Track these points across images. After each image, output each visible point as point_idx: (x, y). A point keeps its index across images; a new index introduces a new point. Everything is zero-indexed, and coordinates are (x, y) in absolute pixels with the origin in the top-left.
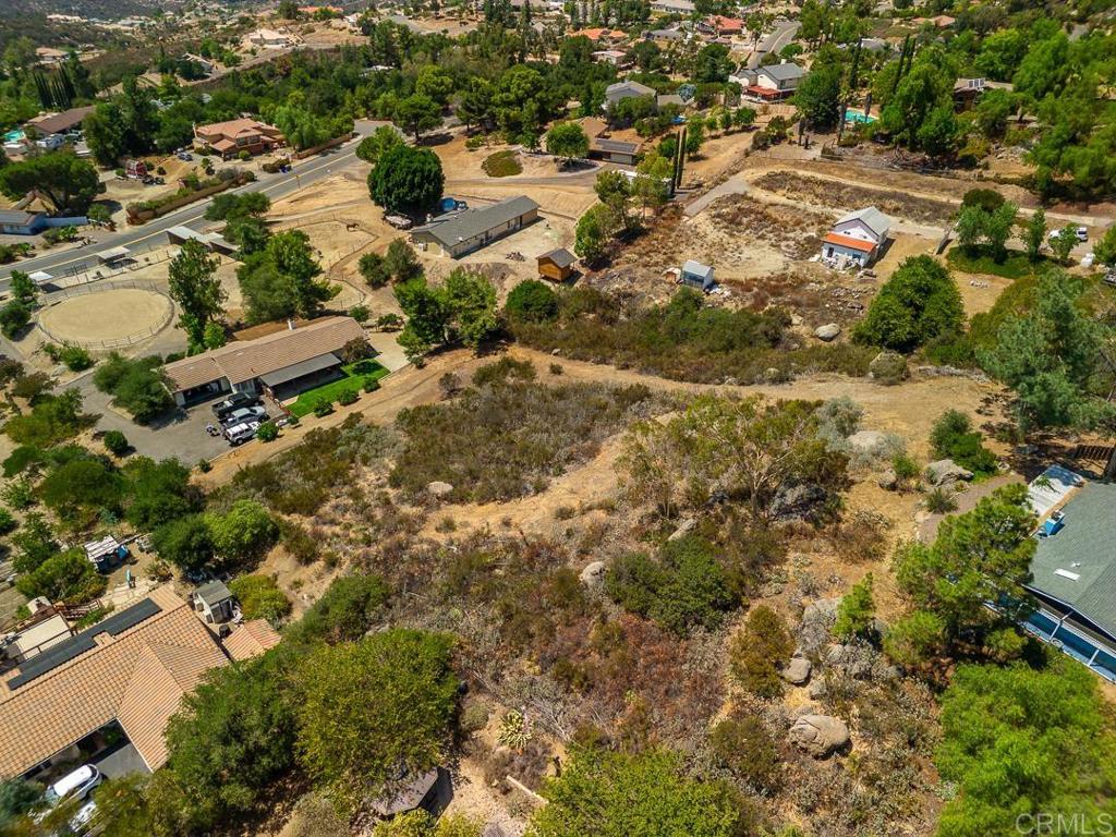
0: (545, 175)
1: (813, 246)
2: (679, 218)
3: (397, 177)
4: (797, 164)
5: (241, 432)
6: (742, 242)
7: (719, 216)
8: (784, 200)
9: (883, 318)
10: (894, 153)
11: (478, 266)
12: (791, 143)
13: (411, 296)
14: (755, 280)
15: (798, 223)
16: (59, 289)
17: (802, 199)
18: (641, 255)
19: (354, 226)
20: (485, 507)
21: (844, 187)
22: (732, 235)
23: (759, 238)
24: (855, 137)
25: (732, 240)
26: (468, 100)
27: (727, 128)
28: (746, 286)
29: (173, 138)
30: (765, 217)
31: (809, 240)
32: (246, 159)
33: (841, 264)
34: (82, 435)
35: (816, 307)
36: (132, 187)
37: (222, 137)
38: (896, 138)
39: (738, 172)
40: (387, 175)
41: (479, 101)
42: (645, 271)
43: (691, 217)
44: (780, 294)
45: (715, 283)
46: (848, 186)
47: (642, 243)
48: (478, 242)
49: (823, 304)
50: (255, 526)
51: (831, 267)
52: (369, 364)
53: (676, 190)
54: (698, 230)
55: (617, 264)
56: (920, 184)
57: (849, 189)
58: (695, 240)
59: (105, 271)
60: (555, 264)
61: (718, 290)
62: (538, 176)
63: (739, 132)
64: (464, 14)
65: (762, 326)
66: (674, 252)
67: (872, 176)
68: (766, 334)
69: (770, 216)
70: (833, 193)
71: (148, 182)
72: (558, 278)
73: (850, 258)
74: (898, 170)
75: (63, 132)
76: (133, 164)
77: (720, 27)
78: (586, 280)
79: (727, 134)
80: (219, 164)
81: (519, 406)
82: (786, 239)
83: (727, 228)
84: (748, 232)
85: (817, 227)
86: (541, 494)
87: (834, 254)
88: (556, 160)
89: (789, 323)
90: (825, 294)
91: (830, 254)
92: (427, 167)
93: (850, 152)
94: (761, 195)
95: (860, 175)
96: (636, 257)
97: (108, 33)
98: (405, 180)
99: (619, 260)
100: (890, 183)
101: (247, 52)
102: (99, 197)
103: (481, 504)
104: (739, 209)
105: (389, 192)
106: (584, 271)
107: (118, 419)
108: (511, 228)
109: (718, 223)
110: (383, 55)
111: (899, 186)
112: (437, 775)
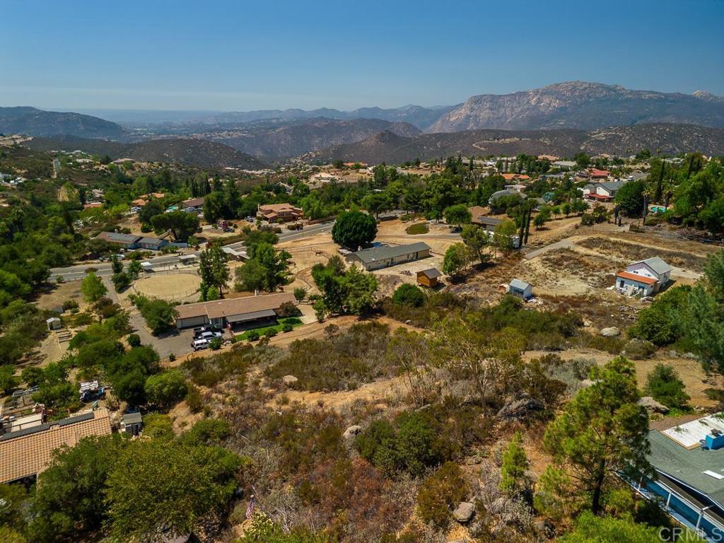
0: (441, 234)
1: (611, 280)
2: (520, 259)
3: (347, 226)
4: (611, 234)
5: (202, 344)
6: (560, 275)
7: (547, 259)
8: (597, 254)
9: (649, 323)
10: (685, 230)
11: (381, 276)
12: (609, 222)
13: (323, 279)
14: (563, 297)
15: (603, 267)
16: (153, 272)
17: (610, 254)
18: (487, 277)
19: (320, 253)
20: (313, 394)
21: (642, 248)
22: (553, 271)
23: (573, 274)
24: (656, 220)
25: (553, 274)
26: (408, 197)
27: (567, 213)
28: (555, 300)
29: (247, 211)
30: (580, 262)
31: (608, 277)
32: (281, 223)
33: (629, 292)
34: (123, 338)
35: (603, 317)
36: (218, 233)
37: (271, 211)
38: (685, 220)
39: (568, 237)
40: (342, 225)
41: (414, 197)
42: (487, 286)
43: (528, 260)
44: (579, 306)
45: (533, 296)
46: (645, 248)
47: (491, 272)
48: (385, 264)
49: (610, 315)
50: (172, 384)
51: (622, 294)
52: (294, 320)
53: (523, 244)
54: (531, 267)
55: (470, 281)
56: (701, 250)
57: (646, 249)
58: (528, 272)
59: (180, 266)
60: (427, 277)
61: (534, 300)
62: (437, 235)
63: (576, 216)
64: (434, 167)
65: (559, 323)
66: (510, 277)
67: (665, 243)
68: (561, 328)
69: (584, 262)
70: (634, 251)
71: (226, 230)
72: (428, 285)
73: (637, 288)
74: (686, 240)
75: (196, 207)
76: (222, 221)
77: (592, 174)
78: (448, 288)
79: (567, 217)
80: (265, 223)
81: (366, 344)
82: (592, 275)
83: (551, 266)
84: (566, 270)
85: (617, 269)
86: (352, 391)
87: (625, 285)
88: (450, 227)
89: (581, 325)
90: (612, 309)
91: (622, 285)
92: (366, 222)
93: (651, 229)
94: (582, 250)
95: (657, 242)
96: (484, 278)
97: (248, 174)
98: (351, 229)
99: (472, 279)
100: (679, 247)
101: (311, 183)
102: (196, 235)
103: (311, 393)
104: (562, 256)
105: (341, 235)
106: (446, 284)
107: (145, 333)
108: (409, 259)
109: (546, 263)
110: (380, 184)
111: (686, 250)
112: (187, 539)
